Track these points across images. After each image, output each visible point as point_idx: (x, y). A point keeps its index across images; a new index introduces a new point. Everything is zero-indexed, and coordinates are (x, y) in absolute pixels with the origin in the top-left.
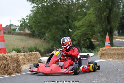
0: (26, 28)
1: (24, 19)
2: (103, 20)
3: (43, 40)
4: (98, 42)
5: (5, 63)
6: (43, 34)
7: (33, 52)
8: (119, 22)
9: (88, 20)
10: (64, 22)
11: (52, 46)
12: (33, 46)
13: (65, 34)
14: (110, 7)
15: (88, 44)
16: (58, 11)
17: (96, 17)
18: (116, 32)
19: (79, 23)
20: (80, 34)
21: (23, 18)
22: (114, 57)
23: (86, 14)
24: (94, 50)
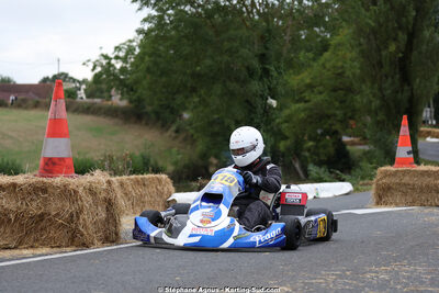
0: (112, 88)
1: (106, 57)
2: (386, 69)
3: (171, 132)
4: (365, 144)
5: (69, 208)
6: (172, 112)
9: (334, 67)
11: (204, 156)
12: (137, 154)
13: (253, 115)
14: (410, 27)
15: (331, 150)
17: (362, 60)
18: (427, 113)
19: (299, 77)
20: (302, 115)
21: (102, 55)
22: (423, 198)
23: (325, 47)
24: (350, 173)
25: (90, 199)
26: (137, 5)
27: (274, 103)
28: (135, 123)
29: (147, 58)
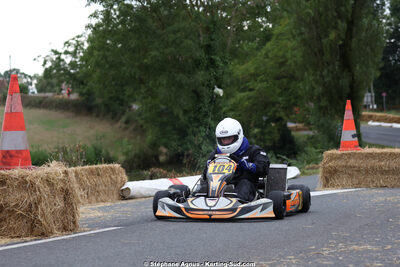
0: (62, 82)
1: (56, 52)
2: (327, 56)
3: (121, 123)
4: (310, 129)
5: (28, 198)
6: (121, 104)
9: (276, 56)
10: (197, 64)
11: (154, 145)
13: (201, 105)
14: (349, 15)
15: (277, 136)
16: (176, 25)
17: (304, 48)
18: (368, 98)
19: (244, 67)
20: (247, 104)
21: (52, 50)
22: (369, 179)
23: (267, 36)
24: (295, 158)
25: (48, 189)
27: (220, 92)
28: (87, 115)
29: (96, 53)
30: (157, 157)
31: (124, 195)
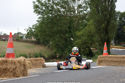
0: (32, 36)
1: (30, 28)
2: (102, 31)
3: (47, 47)
4: (97, 50)
5: (13, 66)
6: (47, 42)
7: (39, 58)
8: (115, 33)
9: (88, 30)
11: (55, 53)
12: (38, 53)
14: (108, 20)
15: (88, 51)
16: (61, 21)
17: (95, 28)
18: (112, 42)
19: (80, 33)
20: (80, 42)
21: (29, 27)
22: (110, 64)
23: (86, 25)
24: (93, 57)
25: (19, 64)
26: (37, 14)
27: (72, 39)
30: (56, 56)
31: (44, 66)
